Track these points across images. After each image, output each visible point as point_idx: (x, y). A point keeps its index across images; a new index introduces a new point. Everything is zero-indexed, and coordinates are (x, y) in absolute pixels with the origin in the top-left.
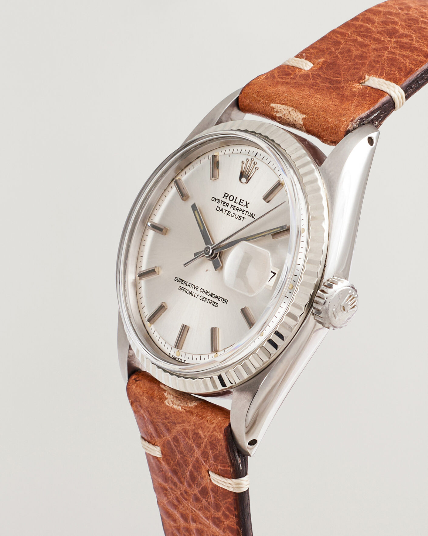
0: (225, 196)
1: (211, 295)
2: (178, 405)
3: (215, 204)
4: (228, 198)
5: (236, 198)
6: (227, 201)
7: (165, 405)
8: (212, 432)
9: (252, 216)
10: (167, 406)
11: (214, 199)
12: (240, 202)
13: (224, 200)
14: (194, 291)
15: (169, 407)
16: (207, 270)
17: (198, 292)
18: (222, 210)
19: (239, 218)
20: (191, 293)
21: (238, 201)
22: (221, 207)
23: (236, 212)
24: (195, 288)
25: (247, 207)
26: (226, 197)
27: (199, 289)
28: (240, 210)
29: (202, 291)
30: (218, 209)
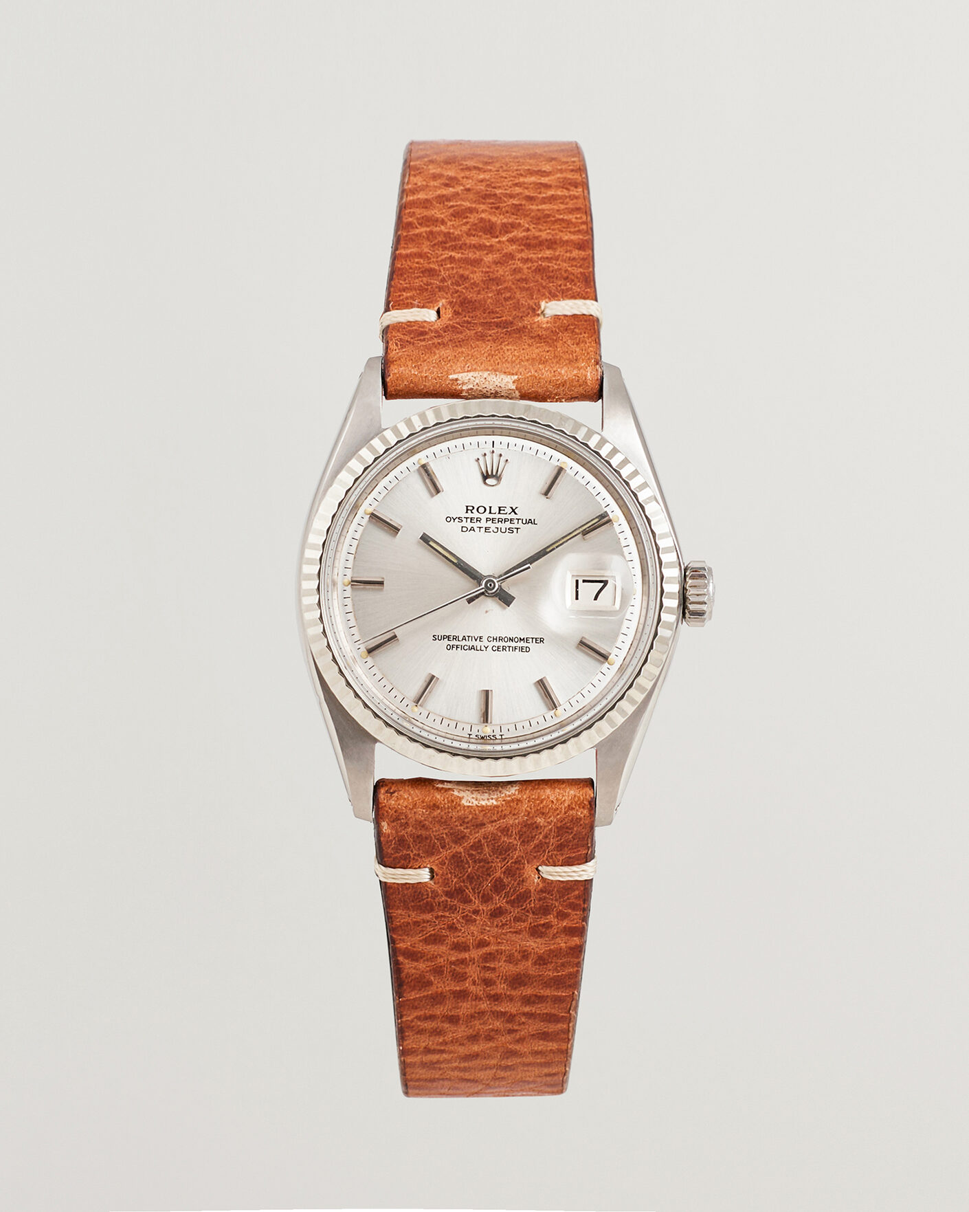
0: (467, 510)
1: (511, 640)
2: (488, 799)
3: (457, 525)
4: (475, 511)
5: (490, 507)
6: (476, 515)
7: (464, 807)
8: (565, 813)
9: (531, 523)
10: (468, 807)
11: (449, 519)
12: (500, 510)
13: (469, 515)
14: (477, 644)
15: (471, 806)
16: (487, 612)
17: (485, 643)
18: (472, 529)
19: (508, 530)
20: (473, 648)
21: (495, 510)
22: (469, 525)
23: (499, 525)
24: (476, 640)
25: (516, 513)
26: (471, 510)
27: (485, 639)
28: (505, 521)
29: (492, 639)
30: (464, 529)
